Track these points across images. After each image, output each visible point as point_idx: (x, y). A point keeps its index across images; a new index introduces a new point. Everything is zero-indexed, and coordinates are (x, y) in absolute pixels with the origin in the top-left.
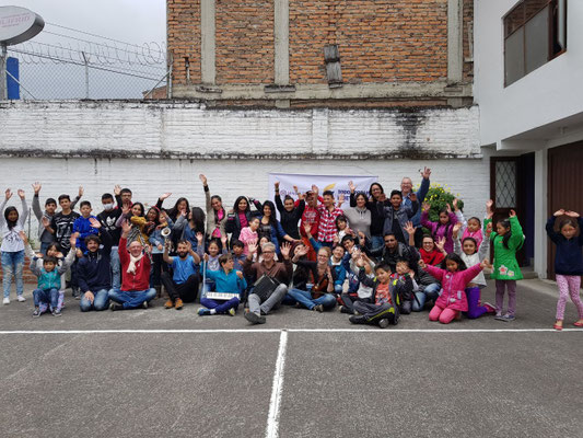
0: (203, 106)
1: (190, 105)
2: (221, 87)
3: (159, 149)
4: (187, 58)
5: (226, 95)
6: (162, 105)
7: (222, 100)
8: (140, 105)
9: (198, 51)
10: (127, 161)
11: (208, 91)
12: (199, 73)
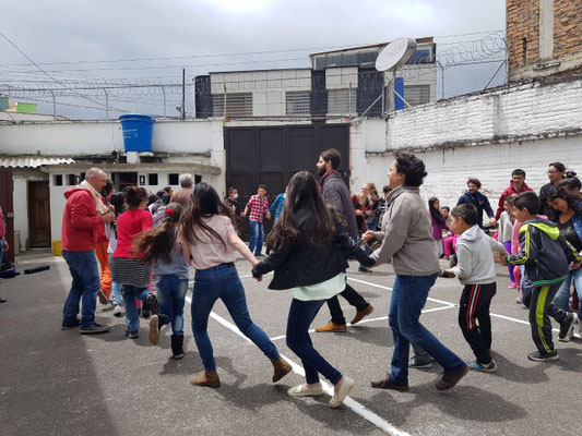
0: (537, 84)
1: (524, 87)
2: (560, 60)
3: (492, 135)
4: (525, 39)
5: (563, 67)
6: (498, 93)
7: (560, 73)
8: (480, 96)
9: (537, 29)
10: (466, 150)
11: (545, 68)
12: (536, 50)
